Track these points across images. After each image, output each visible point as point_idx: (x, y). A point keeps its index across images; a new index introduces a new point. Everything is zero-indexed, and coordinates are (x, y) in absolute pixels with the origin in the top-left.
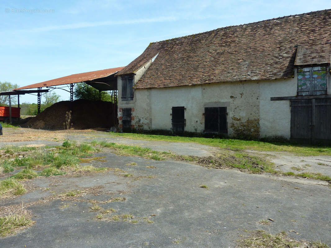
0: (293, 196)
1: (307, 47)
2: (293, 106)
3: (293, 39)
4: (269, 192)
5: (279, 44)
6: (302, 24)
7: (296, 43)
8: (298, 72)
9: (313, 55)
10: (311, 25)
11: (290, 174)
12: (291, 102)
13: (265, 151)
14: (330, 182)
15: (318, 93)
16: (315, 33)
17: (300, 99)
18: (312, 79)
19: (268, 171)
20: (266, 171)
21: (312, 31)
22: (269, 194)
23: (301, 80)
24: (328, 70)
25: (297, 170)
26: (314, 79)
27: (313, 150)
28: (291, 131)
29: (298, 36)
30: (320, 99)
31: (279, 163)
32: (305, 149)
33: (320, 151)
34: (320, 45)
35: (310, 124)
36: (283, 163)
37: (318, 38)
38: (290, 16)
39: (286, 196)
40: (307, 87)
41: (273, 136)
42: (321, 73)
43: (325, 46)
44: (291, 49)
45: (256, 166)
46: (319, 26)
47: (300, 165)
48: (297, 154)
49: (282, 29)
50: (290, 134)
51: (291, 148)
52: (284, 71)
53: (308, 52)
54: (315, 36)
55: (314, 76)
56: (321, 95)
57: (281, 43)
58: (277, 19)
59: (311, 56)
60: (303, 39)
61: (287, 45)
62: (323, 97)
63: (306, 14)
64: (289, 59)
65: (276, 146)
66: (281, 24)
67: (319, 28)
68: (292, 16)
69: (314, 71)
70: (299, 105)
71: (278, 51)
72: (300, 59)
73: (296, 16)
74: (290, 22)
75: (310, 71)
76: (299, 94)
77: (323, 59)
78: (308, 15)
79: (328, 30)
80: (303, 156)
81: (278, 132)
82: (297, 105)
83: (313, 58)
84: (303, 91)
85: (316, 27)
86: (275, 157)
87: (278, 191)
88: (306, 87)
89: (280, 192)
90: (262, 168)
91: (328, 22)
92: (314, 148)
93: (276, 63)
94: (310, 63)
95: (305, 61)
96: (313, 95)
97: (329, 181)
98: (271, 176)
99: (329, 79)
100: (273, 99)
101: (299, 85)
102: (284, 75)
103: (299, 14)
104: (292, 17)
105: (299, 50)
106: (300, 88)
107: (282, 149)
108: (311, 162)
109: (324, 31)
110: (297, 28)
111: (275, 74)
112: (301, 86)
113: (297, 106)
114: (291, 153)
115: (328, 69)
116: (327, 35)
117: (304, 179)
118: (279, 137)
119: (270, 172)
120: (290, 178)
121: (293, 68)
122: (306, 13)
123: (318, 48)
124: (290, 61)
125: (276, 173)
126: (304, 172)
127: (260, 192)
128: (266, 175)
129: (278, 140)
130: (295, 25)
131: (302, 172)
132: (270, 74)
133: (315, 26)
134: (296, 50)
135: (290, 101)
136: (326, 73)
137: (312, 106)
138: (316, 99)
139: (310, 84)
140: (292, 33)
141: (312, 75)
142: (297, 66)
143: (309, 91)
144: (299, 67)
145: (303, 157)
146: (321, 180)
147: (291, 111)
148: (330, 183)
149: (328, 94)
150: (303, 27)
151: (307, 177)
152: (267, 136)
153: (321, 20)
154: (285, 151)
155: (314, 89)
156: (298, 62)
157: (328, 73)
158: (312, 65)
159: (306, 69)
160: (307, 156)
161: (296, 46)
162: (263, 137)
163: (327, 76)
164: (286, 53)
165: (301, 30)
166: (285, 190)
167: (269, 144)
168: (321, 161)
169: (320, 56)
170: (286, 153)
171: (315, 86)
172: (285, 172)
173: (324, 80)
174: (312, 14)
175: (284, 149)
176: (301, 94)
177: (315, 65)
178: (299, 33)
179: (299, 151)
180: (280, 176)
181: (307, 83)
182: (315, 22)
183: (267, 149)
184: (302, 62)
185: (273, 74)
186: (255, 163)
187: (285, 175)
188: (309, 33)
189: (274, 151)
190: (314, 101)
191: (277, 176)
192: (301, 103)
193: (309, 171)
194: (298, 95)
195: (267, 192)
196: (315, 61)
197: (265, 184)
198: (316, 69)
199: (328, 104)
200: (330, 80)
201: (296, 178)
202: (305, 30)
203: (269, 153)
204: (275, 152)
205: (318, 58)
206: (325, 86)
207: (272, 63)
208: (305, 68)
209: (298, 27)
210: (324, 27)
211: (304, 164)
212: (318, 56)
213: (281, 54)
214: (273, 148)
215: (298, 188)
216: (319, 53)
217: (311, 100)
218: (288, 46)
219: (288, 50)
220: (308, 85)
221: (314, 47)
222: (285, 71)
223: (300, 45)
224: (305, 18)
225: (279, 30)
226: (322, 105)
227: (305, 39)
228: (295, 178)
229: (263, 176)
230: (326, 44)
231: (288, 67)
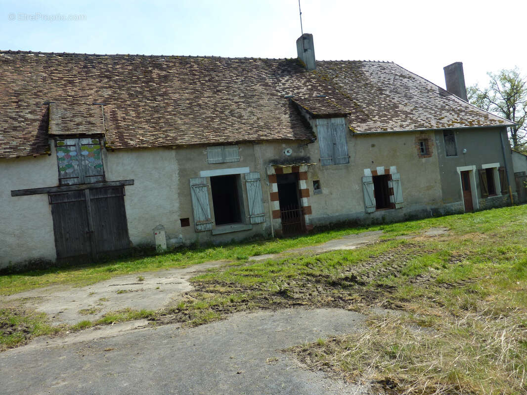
0: (111, 368)
1: (65, 106)
2: (54, 204)
3: (40, 91)
4: (64, 380)
5: (14, 96)
6: (52, 68)
7: (46, 99)
8: (56, 146)
9: (78, 120)
10: (67, 73)
11: (83, 326)
12: (51, 196)
13: (16, 292)
14: (149, 318)
15: (93, 180)
16: (76, 86)
17: (65, 190)
18: (80, 157)
19: (41, 333)
20: (37, 334)
21: (70, 83)
22: (65, 385)
23: (63, 159)
24: (102, 144)
25: (92, 313)
26: (84, 157)
27: (98, 271)
28: (56, 246)
29: (47, 87)
30: (96, 189)
31: (54, 309)
32: (85, 273)
33: (110, 271)
34: (85, 105)
35: (87, 229)
36: (60, 308)
37: (81, 93)
38: (30, 52)
39: (98, 374)
40: (74, 170)
41: (25, 261)
42: (92, 148)
43: (92, 107)
44: (39, 107)
45: (9, 329)
46: (80, 76)
47: (91, 304)
48: (78, 283)
49: (17, 71)
50: (55, 251)
51: (62, 276)
52: (31, 143)
53: (69, 114)
54: (75, 91)
55: (83, 153)
56: (97, 182)
57: (20, 94)
58: (6, 53)
59: (74, 121)
60: (58, 94)
61: (30, 99)
62: (101, 185)
63: (55, 54)
64: (37, 124)
65: (35, 278)
66: (14, 62)
67: (79, 79)
68: (33, 53)
69: (82, 145)
70: (64, 201)
71: (16, 108)
72: (57, 124)
73: (39, 54)
74: (31, 63)
75: (77, 145)
76: (63, 183)
77: (94, 126)
78: (60, 56)
79: (94, 85)
80: (88, 285)
81: (34, 252)
82: (62, 201)
83: (78, 125)
84: (68, 177)
85: (75, 78)
86: (40, 300)
87: (78, 370)
88: (72, 170)
89: (84, 370)
90: (25, 331)
91: (92, 73)
92: (99, 267)
93: (15, 129)
94: (74, 132)
95: (66, 128)
96: (84, 184)
97: (147, 317)
98: (50, 341)
99: (105, 158)
100: (15, 193)
101: (61, 167)
102: (32, 151)
103: (44, 52)
104: (33, 55)
105: (53, 109)
106: (63, 172)
107: (48, 281)
108: (106, 292)
109: (88, 85)
110: (44, 75)
111: (15, 148)
112: (64, 169)
113: (61, 203)
114: (66, 285)
115: (102, 142)
116: (92, 92)
117: (109, 327)
118: (35, 261)
119: (44, 335)
120: (87, 333)
121: (47, 139)
122: (56, 52)
123: (83, 109)
124: (40, 126)
125: (56, 332)
126: (103, 313)
127: (45, 387)
128: (38, 342)
129: (34, 267)
130: (41, 68)
131: (100, 315)
132: (5, 149)
133: (72, 75)
134: (48, 109)
135: (49, 195)
136: (101, 149)
137: (86, 200)
138: (91, 189)
139: (78, 165)
140: (36, 81)
141: (80, 150)
142: (53, 136)
143: (78, 177)
144: (57, 138)
145: (89, 287)
146: (136, 319)
147: (53, 212)
148: (150, 320)
149: (107, 180)
150: (54, 73)
151: (114, 322)
152: (13, 264)
153: (80, 68)
154: (54, 283)
155: (86, 173)
156: (54, 129)
157: (103, 149)
158: (78, 136)
159: (69, 142)
160: (94, 283)
161: (47, 103)
162: (6, 267)
163: (102, 152)
164: (30, 113)
165: (52, 79)
166: (90, 361)
167: (19, 276)
168: (119, 287)
169: (89, 122)
170: (56, 286)
171: (86, 169)
172: (74, 324)
173: (98, 159)
174: (67, 57)
175: (50, 281)
176: (66, 183)
177: (83, 136)
178: (50, 83)
179: (76, 278)
180: (67, 335)
181: (73, 164)
182: (72, 69)
183: (19, 288)
184: (62, 130)
185: (10, 148)
186: (7, 324)
187: (74, 330)
188: (65, 85)
189: (33, 289)
190: (87, 192)
191: (61, 336)
192: (68, 199)
193: (110, 308)
194: (60, 185)
195: (59, 381)
196: (82, 129)
197: (47, 364)
198: (85, 141)
199: (108, 196)
200: (107, 160)
201: (96, 329)
202: (58, 80)
203: (26, 295)
204: (36, 289)
205: (85, 124)
206: (102, 168)
207: (5, 129)
208: (67, 140)
209: (45, 72)
210: (87, 79)
211: (96, 298)
212: (85, 122)
213: (22, 114)
214: (29, 283)
215: (110, 348)
216: (86, 117)
217: (84, 191)
218: (32, 102)
219: (34, 107)
220: (76, 167)
221: (76, 107)
222: (34, 144)
223: (54, 103)
224: (56, 60)
225: (11, 73)
226: (101, 198)
227: (60, 93)
228: (94, 330)
229: (33, 346)
230: (93, 104)
231: (37, 136)
